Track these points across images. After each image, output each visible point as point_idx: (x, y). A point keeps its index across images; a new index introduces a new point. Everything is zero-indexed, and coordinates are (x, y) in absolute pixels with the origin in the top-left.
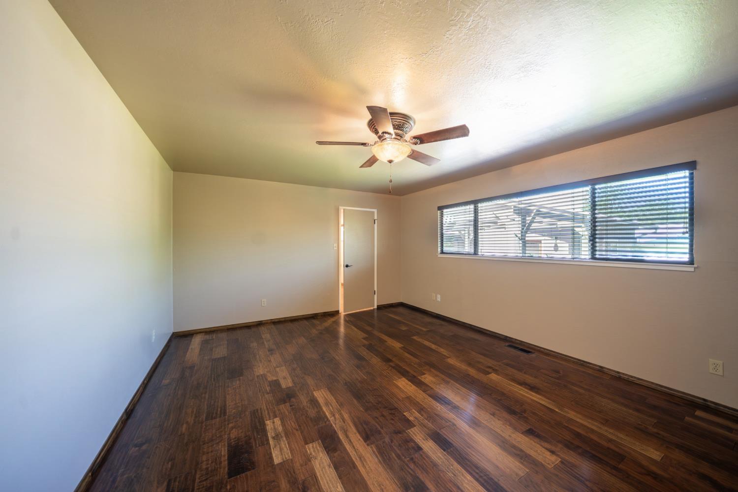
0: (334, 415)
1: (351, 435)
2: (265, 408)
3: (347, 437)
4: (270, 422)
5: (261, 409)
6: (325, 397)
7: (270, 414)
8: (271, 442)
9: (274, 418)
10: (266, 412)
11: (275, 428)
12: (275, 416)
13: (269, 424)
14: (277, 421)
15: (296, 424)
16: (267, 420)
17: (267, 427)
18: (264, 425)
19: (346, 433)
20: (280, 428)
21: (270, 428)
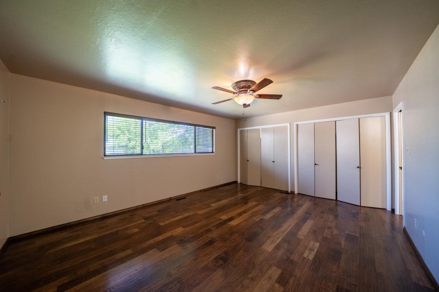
0: (279, 237)
1: (283, 230)
2: (306, 268)
3: (285, 231)
4: (310, 258)
5: (309, 269)
6: (269, 245)
7: (306, 262)
8: (316, 250)
9: (306, 258)
10: (307, 264)
11: (309, 254)
12: (304, 258)
13: (311, 257)
14: (305, 255)
15: (298, 247)
16: (311, 260)
17: (313, 257)
18: (314, 259)
19: (283, 232)
20: (307, 252)
21: (312, 255)
